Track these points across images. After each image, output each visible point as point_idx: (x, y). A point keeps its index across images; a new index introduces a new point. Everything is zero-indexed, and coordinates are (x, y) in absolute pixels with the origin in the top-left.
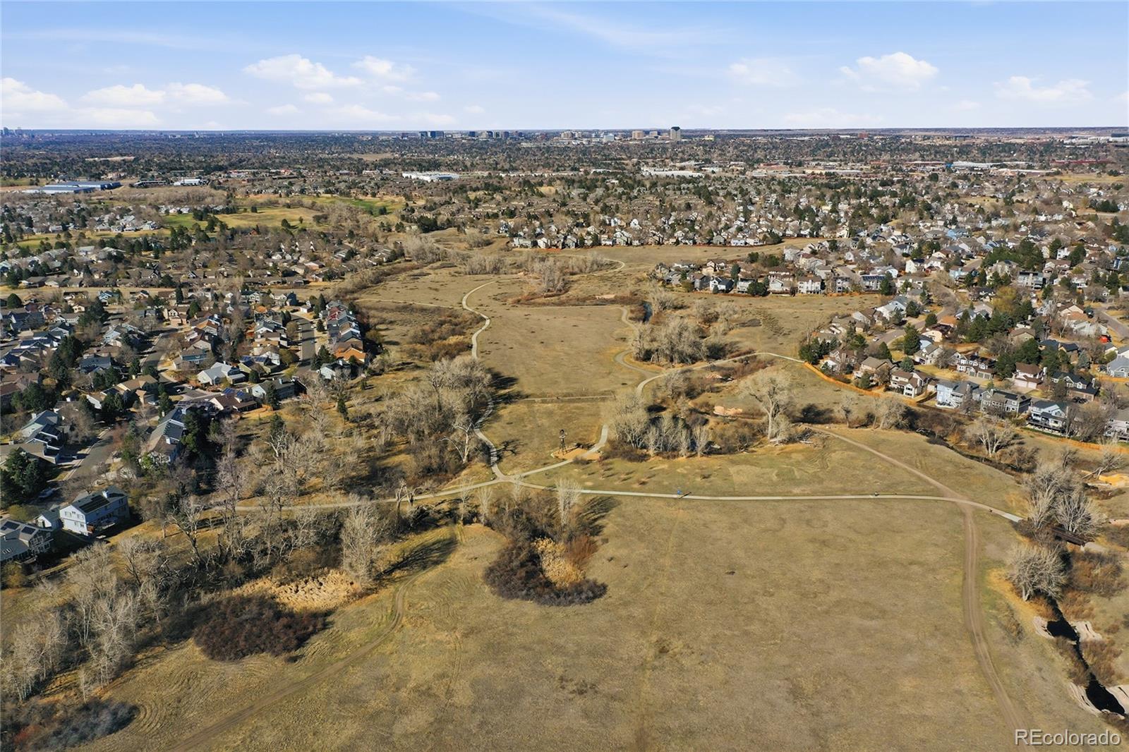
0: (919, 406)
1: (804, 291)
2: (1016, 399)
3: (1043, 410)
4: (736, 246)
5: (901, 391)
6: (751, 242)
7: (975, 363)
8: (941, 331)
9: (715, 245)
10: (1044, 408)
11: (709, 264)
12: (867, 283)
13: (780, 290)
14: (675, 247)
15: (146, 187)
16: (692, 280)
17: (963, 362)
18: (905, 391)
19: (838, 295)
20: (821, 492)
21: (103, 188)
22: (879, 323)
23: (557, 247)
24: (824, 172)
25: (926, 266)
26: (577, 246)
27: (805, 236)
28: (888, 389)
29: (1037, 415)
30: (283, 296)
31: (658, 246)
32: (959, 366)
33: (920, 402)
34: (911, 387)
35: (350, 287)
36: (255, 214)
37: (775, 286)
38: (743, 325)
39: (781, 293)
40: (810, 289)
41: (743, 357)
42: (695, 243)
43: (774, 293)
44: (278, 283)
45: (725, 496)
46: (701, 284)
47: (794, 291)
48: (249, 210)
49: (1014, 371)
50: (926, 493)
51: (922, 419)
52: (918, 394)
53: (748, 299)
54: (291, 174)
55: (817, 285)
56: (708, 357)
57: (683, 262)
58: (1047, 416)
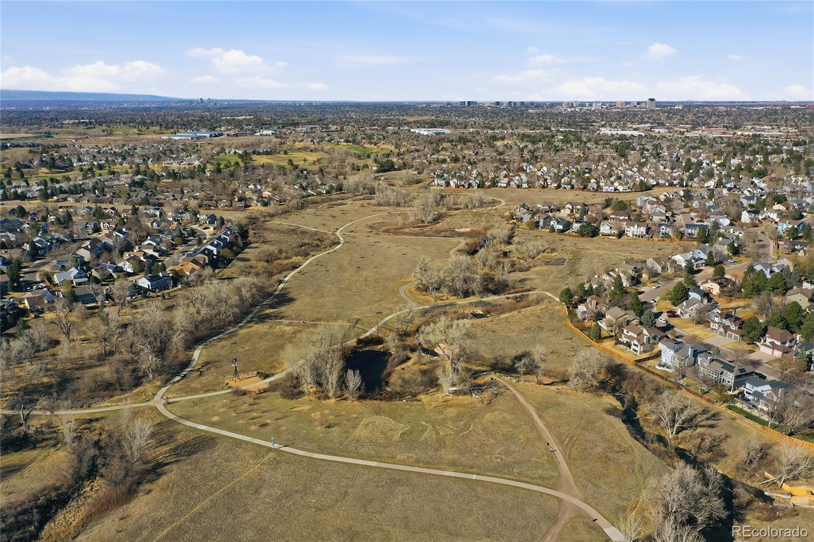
0: (636, 365)
1: (630, 234)
2: (732, 371)
3: (756, 389)
4: (606, 192)
5: (629, 345)
6: (621, 188)
7: (727, 322)
8: (719, 284)
9: (589, 190)
10: (757, 386)
11: (567, 206)
12: (690, 231)
13: (609, 232)
14: (555, 190)
16: (537, 220)
17: (717, 319)
18: (633, 347)
19: (659, 241)
20: (428, 463)
22: (670, 271)
23: (464, 187)
24: (751, 134)
25: (760, 217)
26: (479, 186)
27: (675, 185)
28: (618, 343)
29: (749, 394)
30: (205, 216)
31: (541, 189)
32: (712, 324)
33: (640, 361)
34: (637, 343)
36: (286, 156)
37: (605, 229)
38: (547, 263)
39: (609, 235)
40: (635, 233)
41: (518, 295)
42: (573, 187)
43: (604, 235)
46: (544, 223)
47: (621, 234)
48: (282, 153)
49: (763, 335)
50: (540, 481)
51: (627, 381)
52: (645, 352)
53: (577, 239)
55: (643, 230)
56: (480, 293)
57: (545, 204)
58: (758, 395)
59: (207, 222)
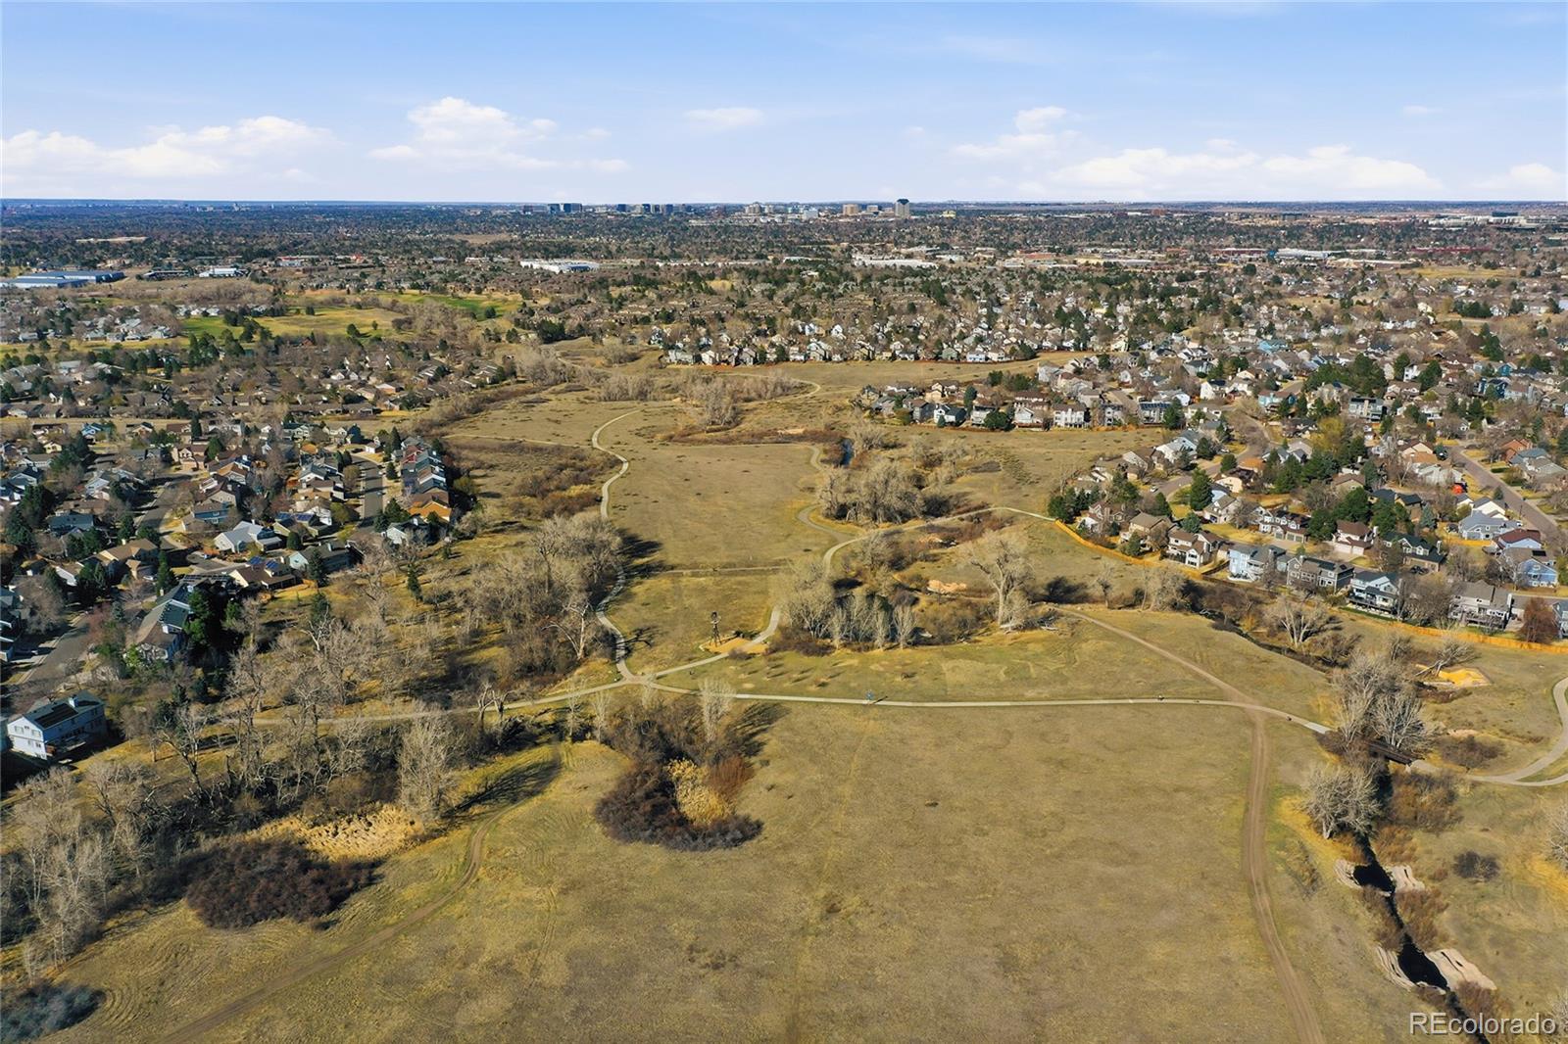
0: (1205, 579)
1: (1062, 423)
2: (1333, 569)
3: (1368, 584)
4: (973, 363)
5: (1182, 559)
6: (994, 356)
7: (1283, 521)
8: (1241, 478)
9: (945, 361)
10: (1370, 581)
11: (934, 387)
12: (1147, 413)
13: (1029, 422)
14: (889, 364)
15: (160, 279)
16: (910, 409)
17: (1268, 519)
18: (1188, 559)
19: (1107, 430)
21: (99, 280)
22: (1160, 468)
23: (729, 364)
24: (1102, 262)
25: (1227, 390)
26: (755, 361)
27: (1068, 349)
28: (1165, 556)
29: (1361, 591)
30: (342, 430)
31: (867, 363)
32: (1262, 525)
33: (1206, 573)
34: (1195, 553)
35: (437, 418)
36: (312, 317)
37: (1023, 417)
38: (976, 470)
39: (1030, 426)
40: (1069, 421)
41: (972, 514)
42: (917, 358)
43: (1022, 426)
44: (337, 412)
45: (933, 701)
46: (922, 414)
47: (1047, 424)
48: (303, 311)
49: (1335, 531)
50: (1204, 696)
51: (1208, 596)
52: (1205, 564)
53: (986, 434)
54: (365, 262)
55: (1080, 415)
56: (925, 514)
57: (899, 385)
58: (1373, 592)
59: (348, 440)
